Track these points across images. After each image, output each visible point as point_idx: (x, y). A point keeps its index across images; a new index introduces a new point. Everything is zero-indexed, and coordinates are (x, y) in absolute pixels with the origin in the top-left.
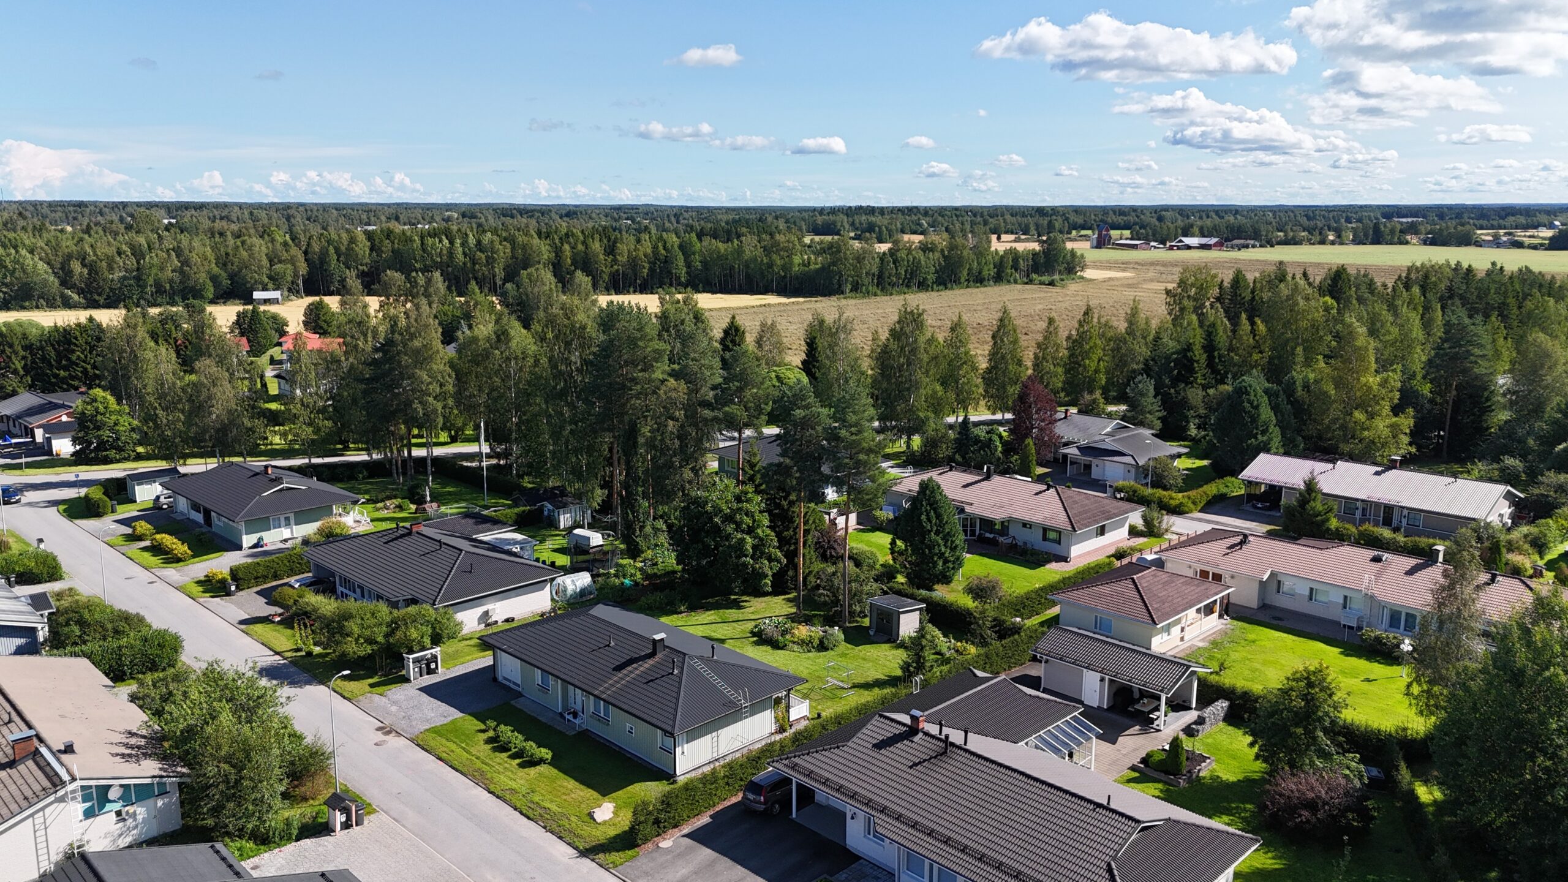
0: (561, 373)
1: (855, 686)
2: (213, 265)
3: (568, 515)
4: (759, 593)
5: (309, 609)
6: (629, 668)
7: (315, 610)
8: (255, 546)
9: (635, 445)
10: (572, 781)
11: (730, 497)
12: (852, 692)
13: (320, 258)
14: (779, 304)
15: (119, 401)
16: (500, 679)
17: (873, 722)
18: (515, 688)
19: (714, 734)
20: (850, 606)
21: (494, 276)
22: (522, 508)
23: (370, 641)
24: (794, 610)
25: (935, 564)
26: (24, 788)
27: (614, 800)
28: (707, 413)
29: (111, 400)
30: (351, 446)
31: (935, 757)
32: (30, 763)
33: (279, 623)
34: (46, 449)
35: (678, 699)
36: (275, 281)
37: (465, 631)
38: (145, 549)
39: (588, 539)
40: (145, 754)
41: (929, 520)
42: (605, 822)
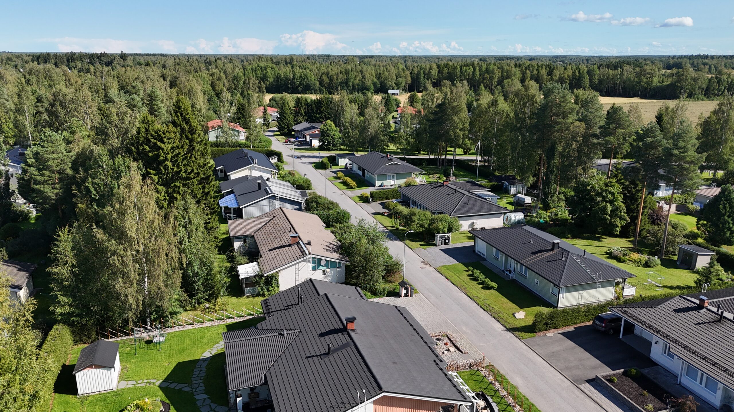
0: (520, 118)
1: (664, 287)
2: (374, 78)
3: (515, 188)
4: (612, 235)
5: (399, 211)
6: (539, 254)
7: (401, 212)
8: (380, 186)
9: (553, 155)
10: (506, 299)
11: (602, 183)
12: (662, 289)
13: (417, 76)
14: (641, 103)
15: (336, 126)
16: (476, 251)
17: (675, 299)
18: (483, 256)
19: (580, 292)
20: (666, 247)
21: (492, 85)
22: (493, 183)
23: (422, 226)
24: (632, 246)
25: (725, 233)
26: (293, 254)
27: (525, 311)
28: (595, 141)
29: (333, 125)
30: (422, 152)
31: (713, 322)
32: (296, 246)
33: (386, 216)
34: (310, 144)
35: (563, 271)
36: (398, 85)
37: (462, 229)
38: (341, 182)
39: (524, 199)
40: (335, 251)
41: (724, 208)
42: (520, 319)
